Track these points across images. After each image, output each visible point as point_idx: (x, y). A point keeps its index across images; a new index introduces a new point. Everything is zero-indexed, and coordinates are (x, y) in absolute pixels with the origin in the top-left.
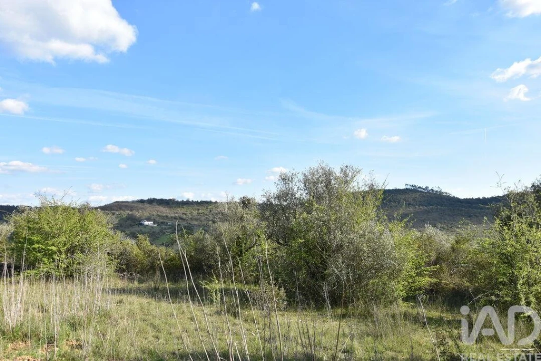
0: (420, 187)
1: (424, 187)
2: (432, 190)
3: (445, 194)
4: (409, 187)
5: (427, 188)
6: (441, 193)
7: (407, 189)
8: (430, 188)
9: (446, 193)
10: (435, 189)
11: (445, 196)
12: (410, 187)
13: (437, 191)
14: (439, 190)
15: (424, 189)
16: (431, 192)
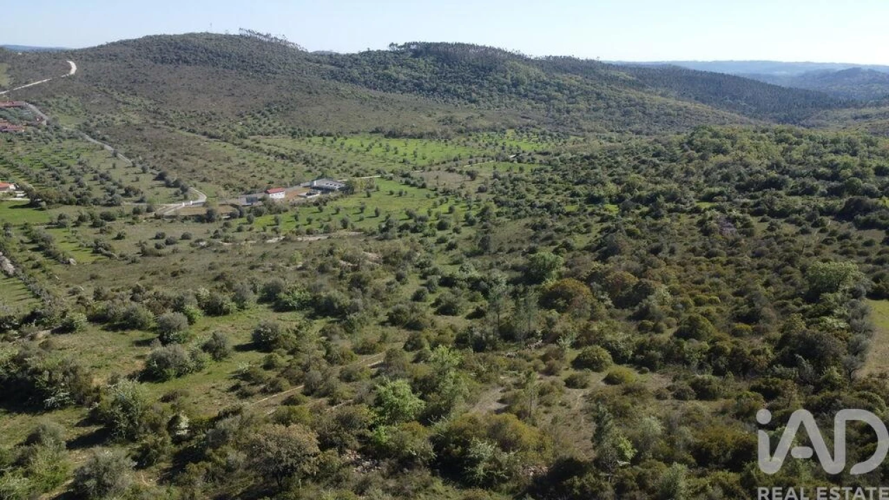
0: (258, 34)
1: (265, 34)
2: (276, 38)
3: (291, 45)
4: (244, 33)
5: (267, 36)
7: (241, 36)
8: (273, 36)
9: (293, 44)
10: (279, 37)
13: (281, 41)
14: (284, 39)
16: (274, 41)
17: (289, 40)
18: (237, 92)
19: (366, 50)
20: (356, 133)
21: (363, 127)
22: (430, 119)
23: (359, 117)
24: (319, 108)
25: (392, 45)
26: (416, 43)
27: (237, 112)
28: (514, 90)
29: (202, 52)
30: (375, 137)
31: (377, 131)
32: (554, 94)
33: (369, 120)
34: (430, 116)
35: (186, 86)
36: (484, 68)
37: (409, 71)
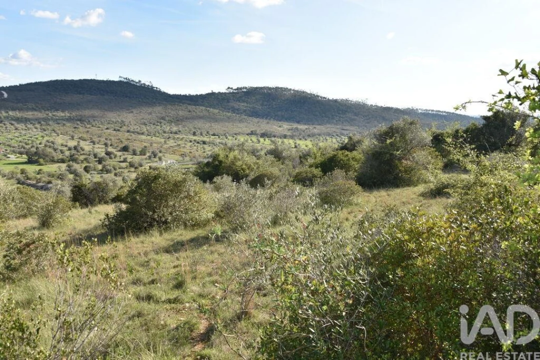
0: (132, 81)
1: (137, 81)
2: (144, 84)
3: (155, 89)
4: (122, 79)
5: (140, 81)
6: (152, 87)
7: (121, 81)
8: (142, 82)
9: (157, 88)
10: (147, 84)
12: (124, 80)
13: (149, 86)
15: (137, 83)
16: (143, 85)
17: (154, 86)
19: (211, 92)
25: (229, 88)
26: (246, 88)
28: (324, 115)
29: (95, 90)
37: (245, 104)
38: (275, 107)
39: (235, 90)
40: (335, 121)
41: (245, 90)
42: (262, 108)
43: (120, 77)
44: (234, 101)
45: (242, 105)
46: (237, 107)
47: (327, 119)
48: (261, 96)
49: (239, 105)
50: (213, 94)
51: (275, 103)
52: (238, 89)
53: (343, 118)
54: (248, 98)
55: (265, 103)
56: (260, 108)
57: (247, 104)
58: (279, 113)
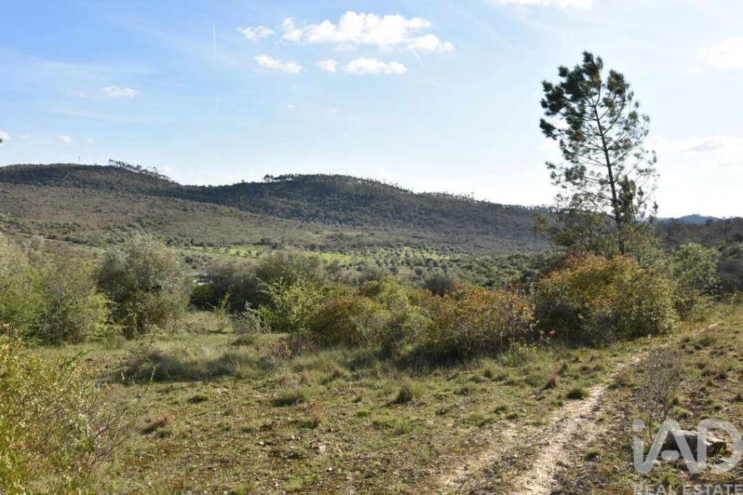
0: (128, 166)
1: (135, 166)
2: (146, 171)
3: (161, 177)
4: (113, 164)
5: (139, 167)
6: (156, 176)
7: (111, 167)
8: (143, 168)
9: (164, 176)
10: (150, 170)
11: (162, 180)
12: (116, 164)
13: (152, 173)
14: (155, 172)
15: (135, 169)
16: (144, 172)
17: (160, 173)
18: (104, 209)
19: (241, 182)
20: (239, 244)
21: (247, 239)
22: (319, 235)
23: (242, 230)
24: (197, 223)
25: (266, 177)
26: (292, 176)
27: (103, 226)
28: (398, 215)
29: (68, 179)
30: (261, 248)
31: (263, 243)
32: (439, 219)
33: (252, 234)
34: (317, 233)
35: (48, 203)
36: (365, 197)
37: (286, 200)
38: (328, 204)
39: (276, 179)
40: (412, 225)
41: (290, 179)
42: (309, 206)
43: (110, 160)
44: (270, 194)
45: (280, 203)
46: (273, 204)
47: (402, 221)
48: (311, 188)
49: (275, 202)
50: (244, 185)
51: (329, 198)
52: (281, 177)
53: (424, 220)
54: (292, 191)
55: (316, 198)
56: (307, 204)
57: (288, 199)
58: (332, 213)
